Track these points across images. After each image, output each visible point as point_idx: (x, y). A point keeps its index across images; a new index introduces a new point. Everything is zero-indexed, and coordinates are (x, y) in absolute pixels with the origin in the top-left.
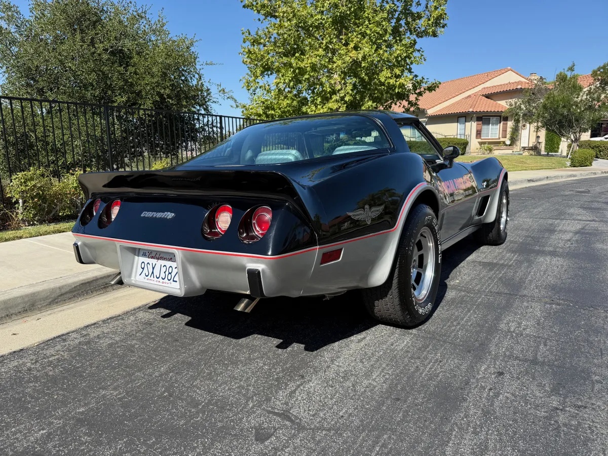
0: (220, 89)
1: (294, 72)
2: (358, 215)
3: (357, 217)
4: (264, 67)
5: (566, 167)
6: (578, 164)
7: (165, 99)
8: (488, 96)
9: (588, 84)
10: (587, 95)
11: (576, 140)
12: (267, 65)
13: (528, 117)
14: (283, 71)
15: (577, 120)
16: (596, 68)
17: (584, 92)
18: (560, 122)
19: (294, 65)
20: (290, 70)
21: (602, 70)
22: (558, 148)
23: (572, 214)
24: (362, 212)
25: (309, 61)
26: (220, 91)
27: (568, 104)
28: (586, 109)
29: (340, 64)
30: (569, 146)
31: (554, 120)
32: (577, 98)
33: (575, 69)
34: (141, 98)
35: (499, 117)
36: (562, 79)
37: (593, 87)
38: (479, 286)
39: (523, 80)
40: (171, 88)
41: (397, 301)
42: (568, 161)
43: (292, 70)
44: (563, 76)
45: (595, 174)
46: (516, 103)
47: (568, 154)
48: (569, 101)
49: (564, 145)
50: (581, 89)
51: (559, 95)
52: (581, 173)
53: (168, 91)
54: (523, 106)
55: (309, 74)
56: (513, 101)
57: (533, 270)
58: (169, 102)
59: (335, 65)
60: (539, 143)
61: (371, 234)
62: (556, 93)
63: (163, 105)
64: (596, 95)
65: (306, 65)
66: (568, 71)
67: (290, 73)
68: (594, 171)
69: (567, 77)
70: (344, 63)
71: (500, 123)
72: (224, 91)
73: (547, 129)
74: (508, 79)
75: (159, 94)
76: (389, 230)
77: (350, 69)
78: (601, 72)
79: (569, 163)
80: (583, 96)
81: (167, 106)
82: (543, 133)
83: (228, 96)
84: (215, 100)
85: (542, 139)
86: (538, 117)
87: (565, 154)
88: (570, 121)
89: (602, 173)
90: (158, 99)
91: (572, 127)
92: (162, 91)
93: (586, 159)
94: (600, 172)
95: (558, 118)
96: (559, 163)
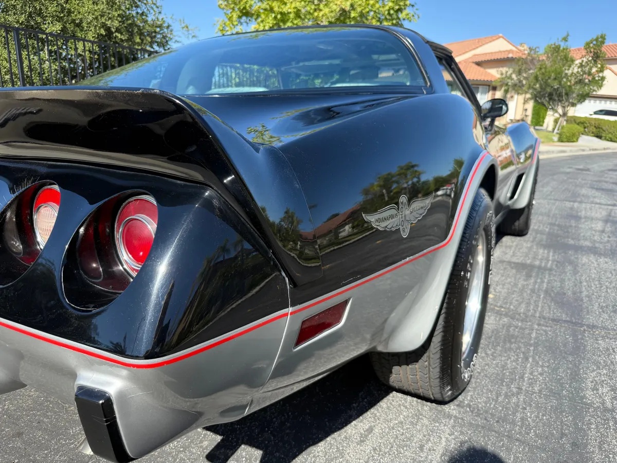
0: (183, 25)
1: (275, 18)
2: (385, 219)
3: (384, 224)
4: (241, 12)
5: (554, 142)
6: (565, 140)
7: (112, 33)
8: (479, 64)
9: (581, 56)
10: (579, 67)
11: (565, 114)
12: (245, 8)
13: (517, 88)
14: (263, 16)
15: (567, 94)
16: (588, 40)
17: (576, 65)
18: (550, 95)
19: (276, 9)
20: (271, 16)
21: (595, 42)
22: (543, 122)
23: (587, 197)
24: (393, 212)
25: (293, 5)
26: (183, 28)
27: (559, 76)
28: (576, 83)
29: (326, 13)
30: (556, 121)
31: (544, 92)
32: (568, 69)
33: (569, 40)
34: (82, 30)
35: (487, 87)
36: (556, 49)
37: (585, 60)
38: (523, 306)
39: (514, 49)
40: (119, 19)
41: (436, 372)
42: (554, 136)
43: (273, 15)
44: (557, 46)
45: (583, 150)
46: (507, 72)
47: (554, 129)
48: (560, 73)
49: (550, 119)
50: (573, 61)
51: (551, 66)
52: (569, 149)
53: (116, 24)
54: (514, 76)
55: (292, 22)
56: (504, 70)
57: (583, 278)
58: (118, 37)
59: (321, 14)
60: (526, 116)
61: (408, 259)
62: (548, 64)
63: (111, 41)
64: (587, 69)
65: (289, 10)
66: (561, 41)
67: (270, 18)
68: (582, 148)
69: (560, 47)
70: (332, 12)
71: (489, 92)
72: (187, 27)
73: (536, 101)
74: (499, 46)
75: (104, 25)
76: (437, 246)
77: (338, 19)
78: (594, 44)
79: (556, 138)
80: (575, 69)
81: (115, 43)
82: (530, 105)
83: (193, 34)
84: (177, 38)
85: (530, 112)
86: (529, 88)
87: (550, 129)
88: (560, 95)
89: (590, 150)
90: (103, 32)
91: (560, 101)
92: (109, 23)
93: (574, 135)
94: (588, 149)
95: (548, 90)
96: (547, 137)
